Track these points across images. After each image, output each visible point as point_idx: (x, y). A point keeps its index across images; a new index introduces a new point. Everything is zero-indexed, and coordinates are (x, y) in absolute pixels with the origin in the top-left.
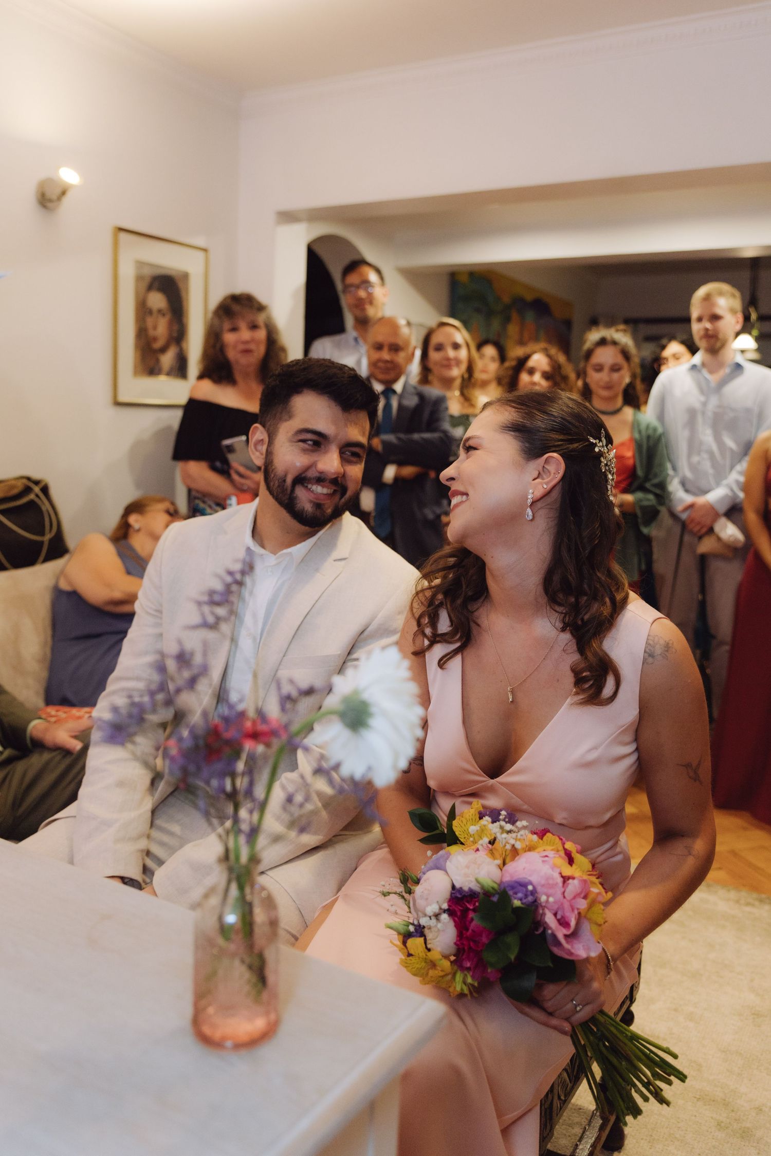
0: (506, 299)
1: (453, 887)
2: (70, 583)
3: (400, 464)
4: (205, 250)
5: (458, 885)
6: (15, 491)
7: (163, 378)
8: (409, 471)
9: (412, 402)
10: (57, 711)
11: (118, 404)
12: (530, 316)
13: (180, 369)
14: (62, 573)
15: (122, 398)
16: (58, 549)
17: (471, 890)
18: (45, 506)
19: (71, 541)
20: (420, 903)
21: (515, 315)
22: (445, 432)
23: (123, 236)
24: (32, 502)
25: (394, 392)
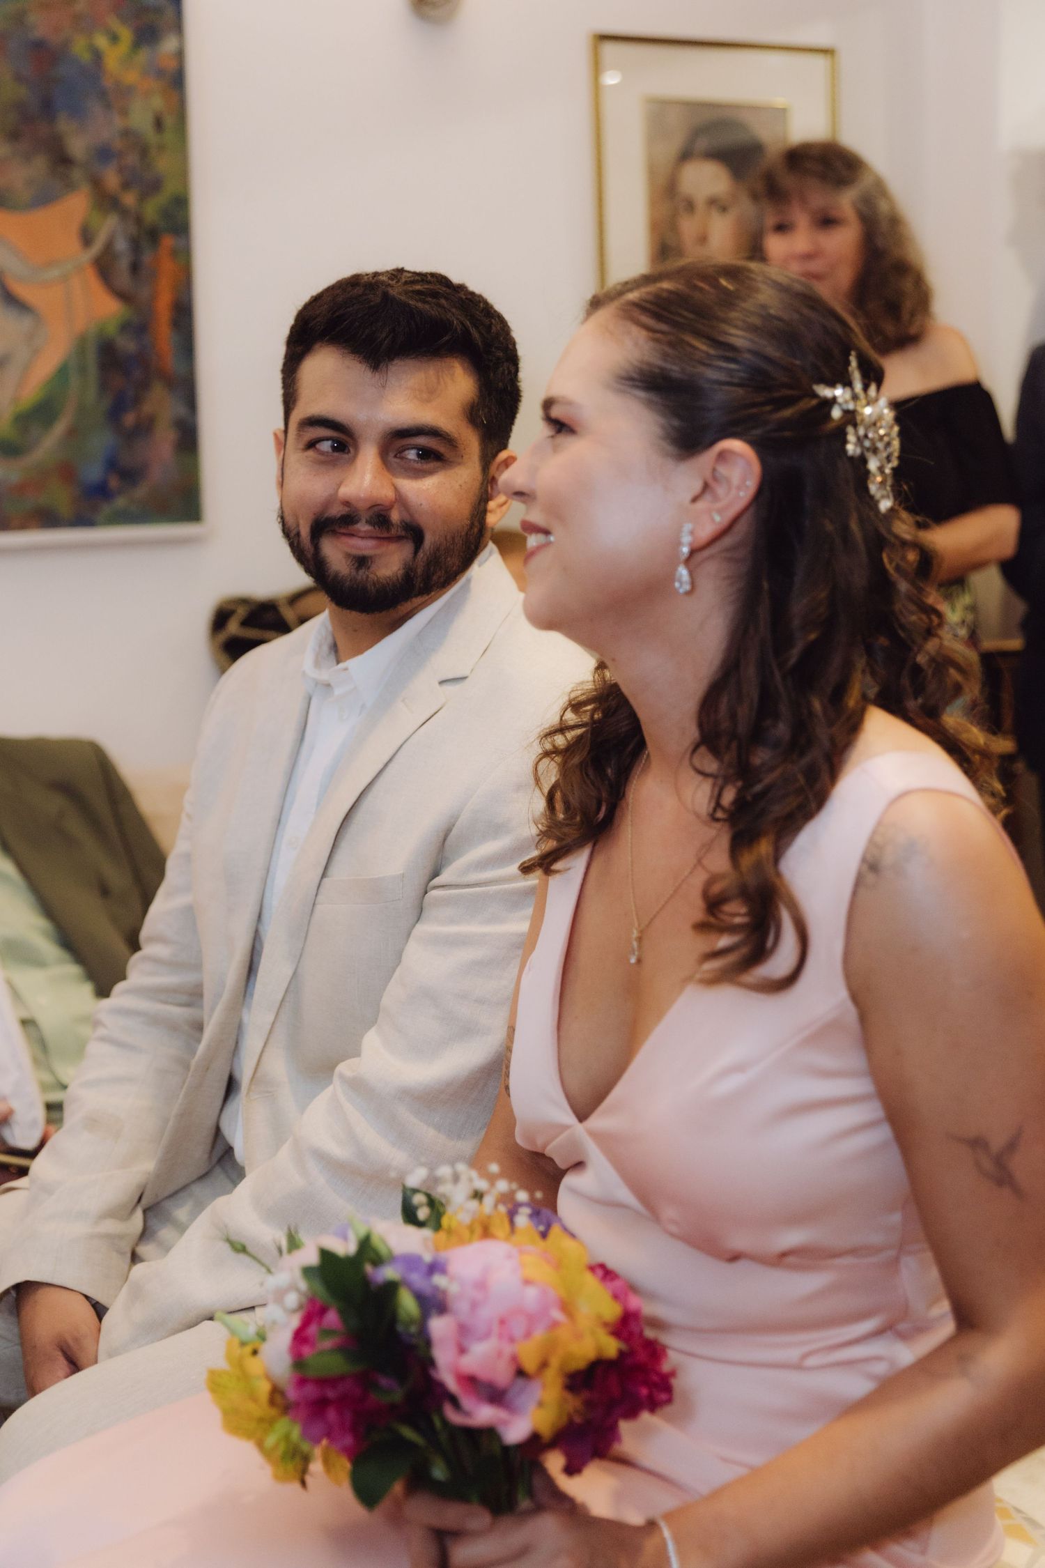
23: (611, 51)
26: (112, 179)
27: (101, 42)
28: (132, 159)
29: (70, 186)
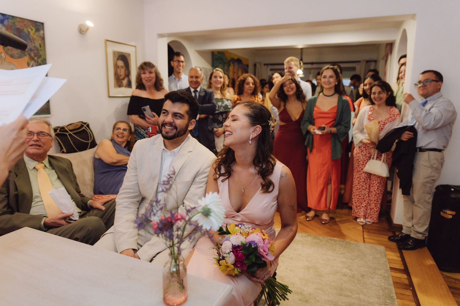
0: (229, 59)
1: (232, 245)
2: (99, 156)
3: (200, 114)
4: (135, 47)
5: (234, 244)
6: (78, 127)
7: (123, 88)
8: (203, 116)
9: (203, 94)
10: (98, 197)
11: (110, 97)
12: (236, 64)
13: (129, 85)
14: (95, 153)
15: (111, 95)
16: (94, 144)
17: (238, 245)
18: (88, 131)
19: (98, 141)
20: (223, 250)
21: (232, 64)
22: (213, 103)
23: (108, 42)
24: (84, 130)
25: (197, 91)
26: (33, 55)
27: (30, 30)
28: (36, 51)
29: (25, 55)
